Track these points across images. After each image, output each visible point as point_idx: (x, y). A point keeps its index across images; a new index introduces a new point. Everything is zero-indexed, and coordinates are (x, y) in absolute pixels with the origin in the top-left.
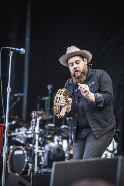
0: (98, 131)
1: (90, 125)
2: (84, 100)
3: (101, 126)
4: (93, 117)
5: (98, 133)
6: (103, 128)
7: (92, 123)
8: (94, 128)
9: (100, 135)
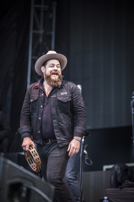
0: (62, 141)
1: (55, 133)
2: (53, 106)
3: (65, 137)
4: (59, 126)
5: (61, 142)
6: (66, 139)
7: (57, 132)
8: (58, 136)
9: (63, 145)
